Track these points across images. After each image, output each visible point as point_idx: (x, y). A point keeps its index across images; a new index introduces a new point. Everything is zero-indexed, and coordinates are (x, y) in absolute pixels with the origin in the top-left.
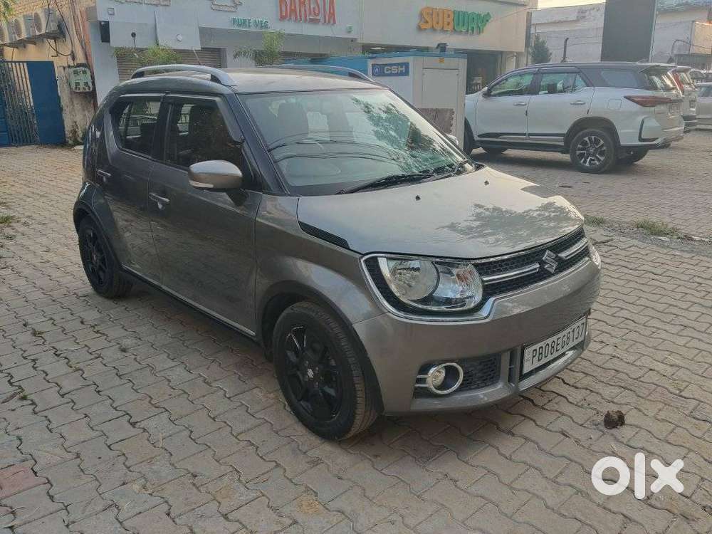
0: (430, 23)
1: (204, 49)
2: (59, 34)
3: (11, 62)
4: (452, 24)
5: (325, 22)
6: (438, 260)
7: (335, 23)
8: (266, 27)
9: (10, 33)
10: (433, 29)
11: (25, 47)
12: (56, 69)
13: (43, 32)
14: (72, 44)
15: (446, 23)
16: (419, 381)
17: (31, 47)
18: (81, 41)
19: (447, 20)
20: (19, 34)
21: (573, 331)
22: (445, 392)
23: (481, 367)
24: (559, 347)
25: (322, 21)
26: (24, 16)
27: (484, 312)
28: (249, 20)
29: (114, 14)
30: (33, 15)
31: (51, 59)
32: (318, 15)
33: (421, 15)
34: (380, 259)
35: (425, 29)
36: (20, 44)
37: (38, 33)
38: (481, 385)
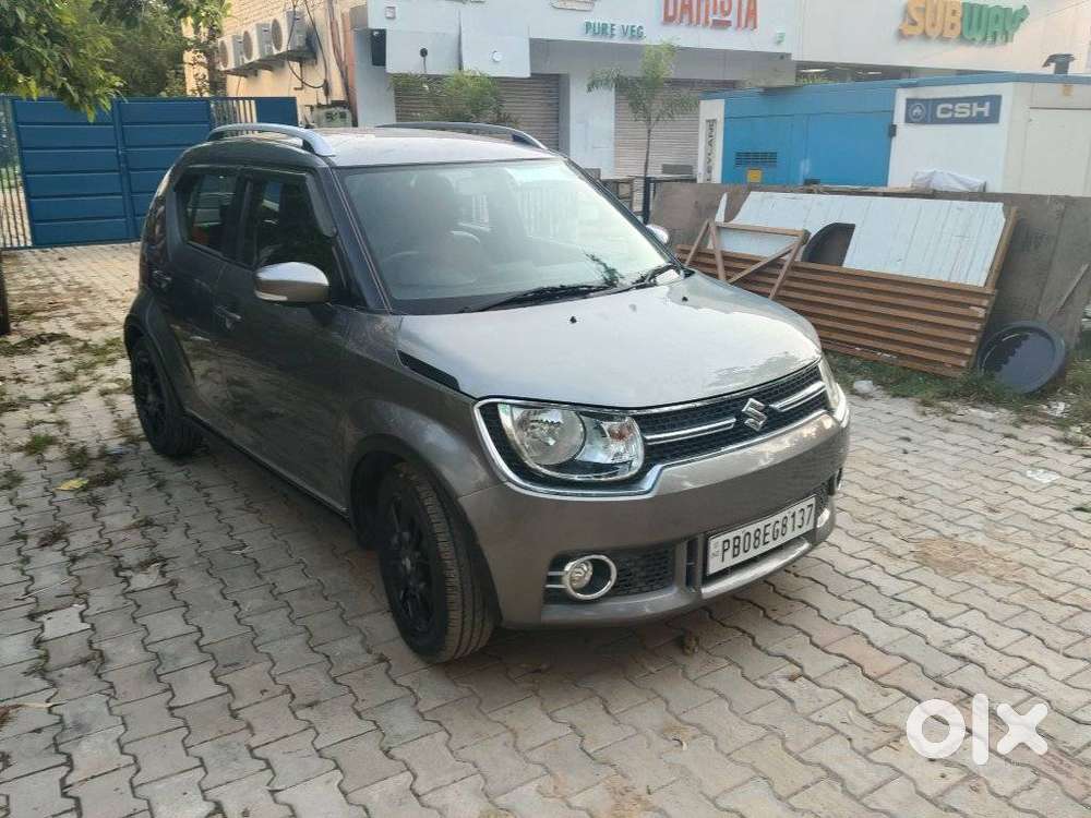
0: (921, 24)
1: (534, 76)
2: (307, 52)
3: (237, 99)
4: (959, 24)
5: (739, 25)
6: (584, 409)
7: (755, 27)
8: (640, 36)
9: (235, 53)
10: (925, 36)
11: (256, 75)
12: (299, 110)
13: (283, 49)
14: (328, 70)
15: (948, 25)
16: (551, 580)
17: (265, 75)
18: (340, 63)
19: (950, 19)
20: (249, 54)
21: (793, 516)
22: (589, 597)
23: (642, 563)
24: (768, 538)
25: (734, 23)
26: (258, 25)
27: (647, 484)
28: (613, 25)
29: (393, 18)
30: (271, 23)
31: (292, 95)
32: (727, 14)
33: (906, 11)
34: (500, 407)
35: (911, 36)
36: (248, 71)
37: (275, 52)
38: (645, 589)
